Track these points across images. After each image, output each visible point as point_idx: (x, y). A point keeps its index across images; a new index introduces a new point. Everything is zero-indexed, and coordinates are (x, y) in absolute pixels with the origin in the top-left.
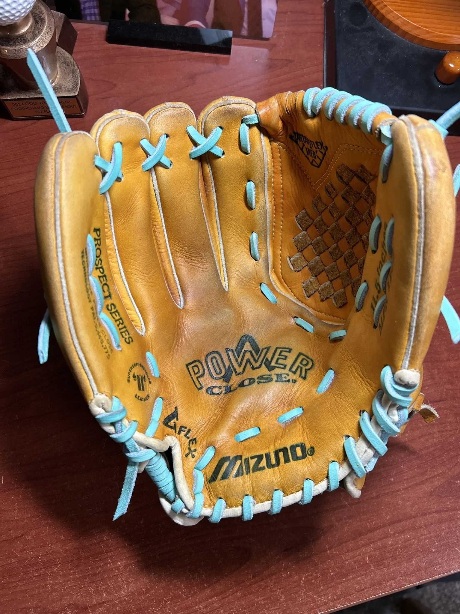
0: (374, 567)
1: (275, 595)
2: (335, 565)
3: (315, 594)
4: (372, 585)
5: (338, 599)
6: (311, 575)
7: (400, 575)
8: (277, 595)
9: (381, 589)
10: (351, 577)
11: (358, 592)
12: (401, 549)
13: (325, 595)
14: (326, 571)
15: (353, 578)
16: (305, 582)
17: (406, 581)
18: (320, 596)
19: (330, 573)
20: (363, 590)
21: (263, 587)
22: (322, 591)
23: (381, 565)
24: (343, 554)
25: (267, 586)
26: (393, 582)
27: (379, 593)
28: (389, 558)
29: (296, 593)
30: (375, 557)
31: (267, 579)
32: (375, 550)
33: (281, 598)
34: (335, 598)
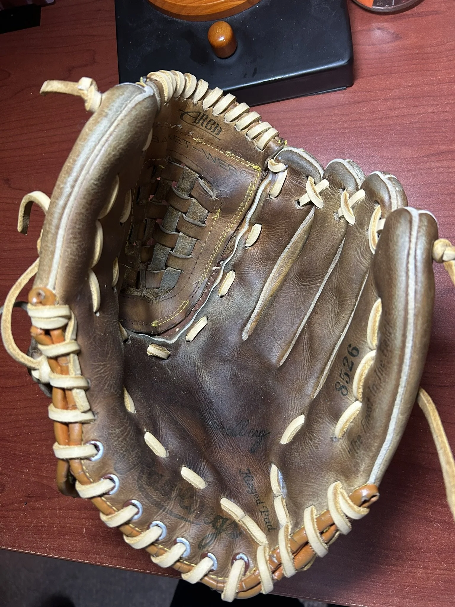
0: (87, 537)
1: (12, 525)
2: (60, 523)
3: (38, 538)
4: (81, 551)
5: (53, 549)
6: (40, 523)
7: (105, 554)
8: (13, 526)
9: (87, 558)
10: (68, 537)
11: (69, 551)
12: (113, 534)
13: (46, 542)
14: (52, 525)
15: (69, 539)
16: (34, 526)
17: (108, 561)
18: (42, 542)
19: (54, 528)
20: (74, 551)
21: (5, 516)
22: (44, 538)
23: (93, 539)
24: (67, 518)
25: (9, 517)
26: (98, 556)
27: (85, 560)
28: (101, 537)
29: (26, 531)
30: (90, 531)
31: (10, 511)
32: (92, 525)
33: (15, 530)
34: (52, 548)
